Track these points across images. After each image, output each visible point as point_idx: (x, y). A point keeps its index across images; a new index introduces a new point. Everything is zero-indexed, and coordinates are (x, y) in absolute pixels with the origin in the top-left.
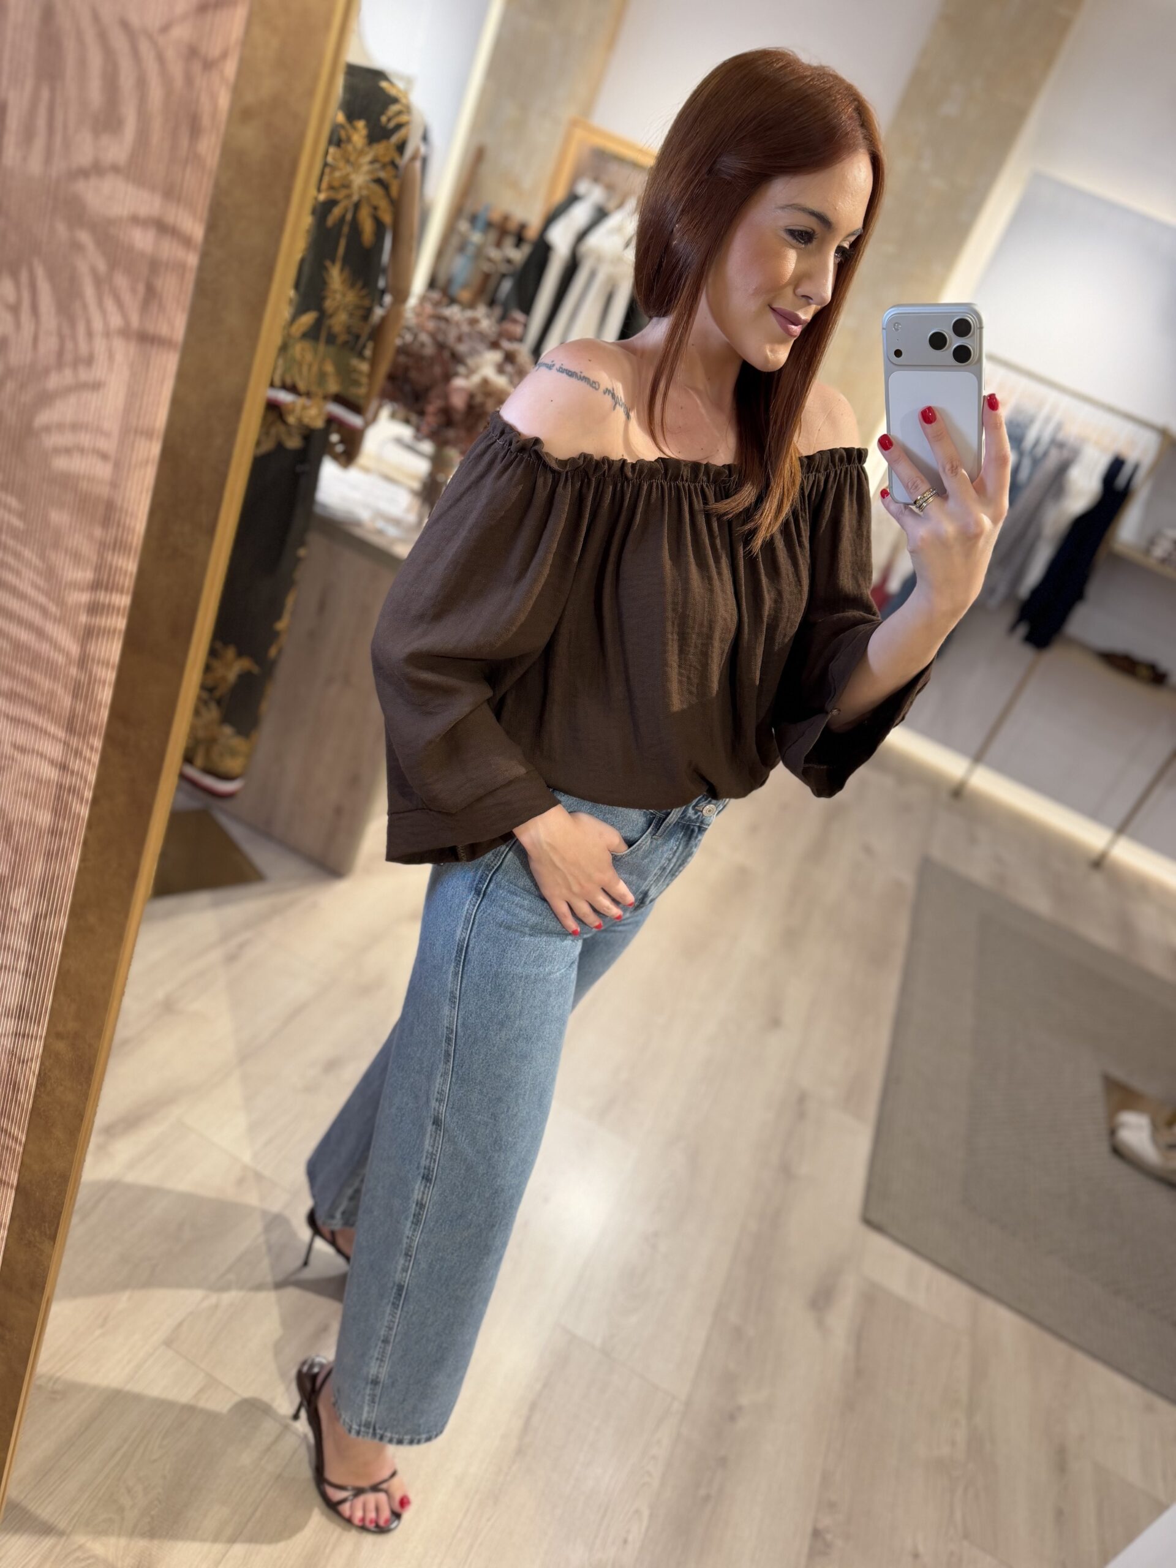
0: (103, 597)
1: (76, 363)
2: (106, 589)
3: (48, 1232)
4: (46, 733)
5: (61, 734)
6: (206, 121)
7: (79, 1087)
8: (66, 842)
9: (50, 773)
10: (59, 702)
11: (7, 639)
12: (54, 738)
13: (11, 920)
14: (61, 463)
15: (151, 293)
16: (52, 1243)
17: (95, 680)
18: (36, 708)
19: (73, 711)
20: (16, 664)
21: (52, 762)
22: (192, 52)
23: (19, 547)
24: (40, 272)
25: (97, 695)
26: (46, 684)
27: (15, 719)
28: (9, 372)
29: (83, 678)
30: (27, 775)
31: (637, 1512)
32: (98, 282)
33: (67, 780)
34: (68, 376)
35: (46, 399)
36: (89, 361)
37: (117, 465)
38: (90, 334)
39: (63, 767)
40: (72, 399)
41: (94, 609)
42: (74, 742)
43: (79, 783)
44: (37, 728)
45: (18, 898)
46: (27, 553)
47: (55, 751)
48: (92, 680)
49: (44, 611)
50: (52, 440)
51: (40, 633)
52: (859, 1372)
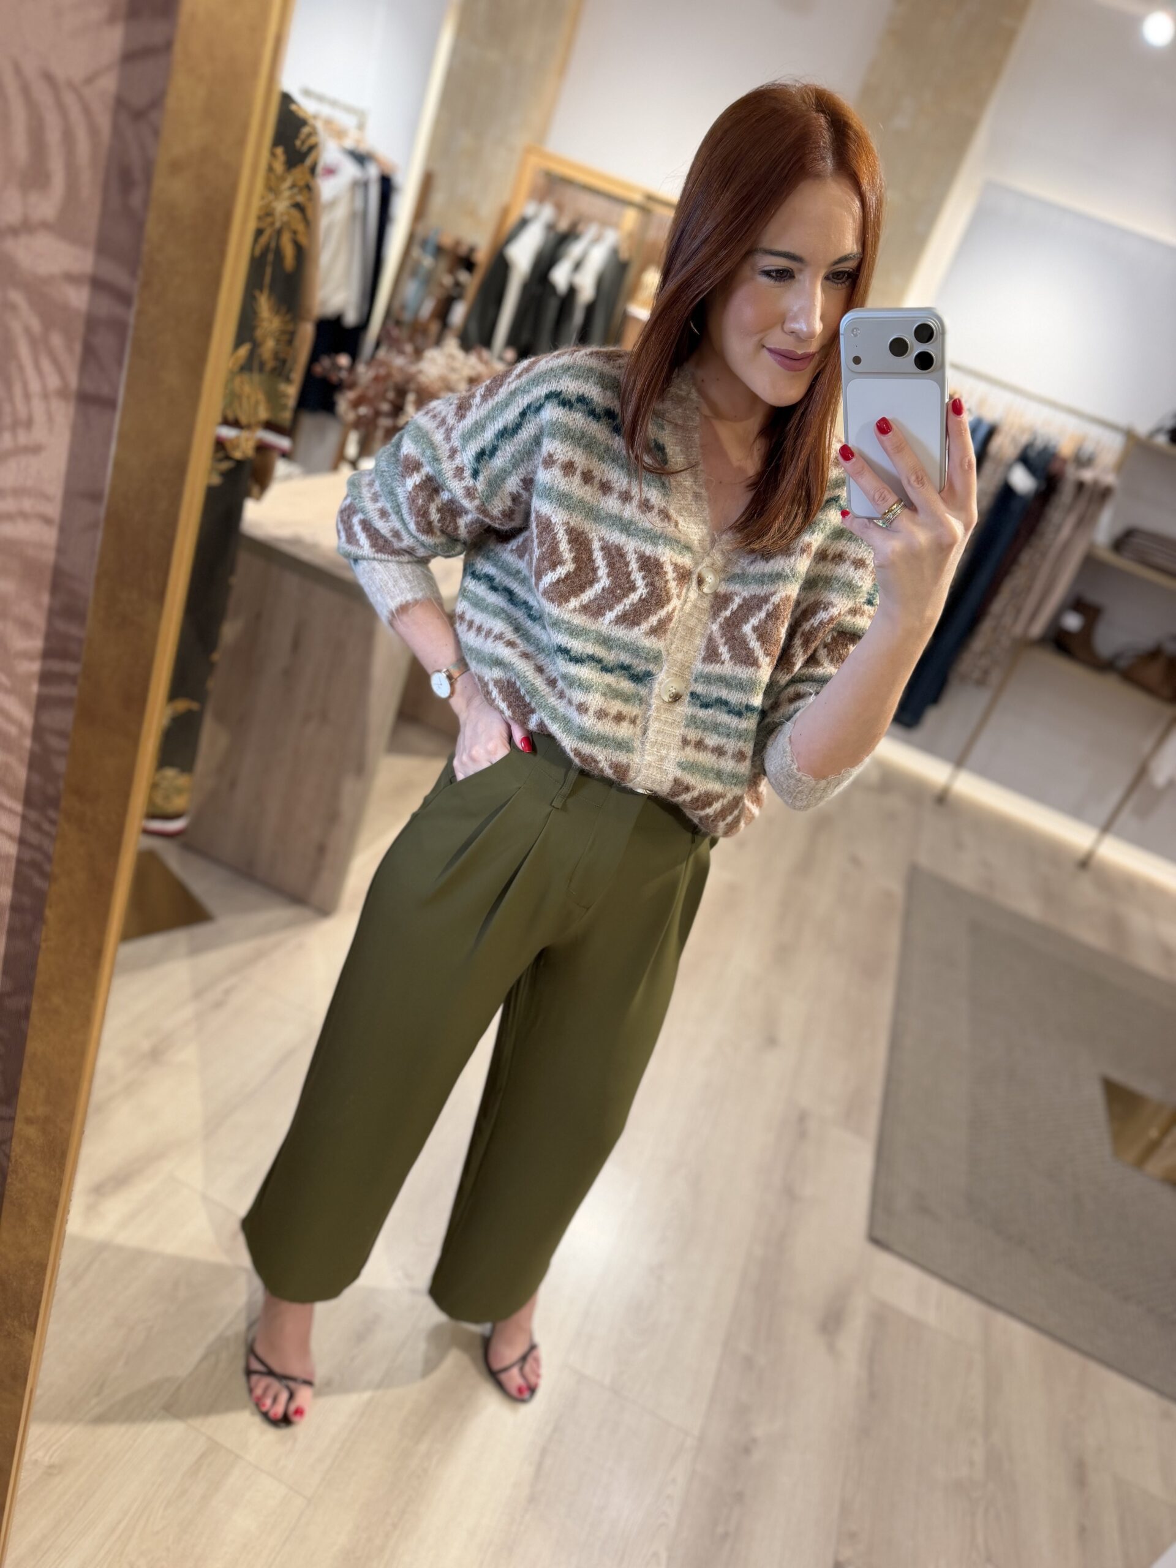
1: (15, 426)
5: (18, 807)
9: (8, 848)
10: (14, 774)
12: (11, 811)
21: (10, 837)
22: (121, 103)
31: (655, 1554)
32: (34, 343)
34: (7, 440)
36: (29, 424)
37: (62, 530)
38: (27, 396)
40: (12, 464)
52: (873, 1396)
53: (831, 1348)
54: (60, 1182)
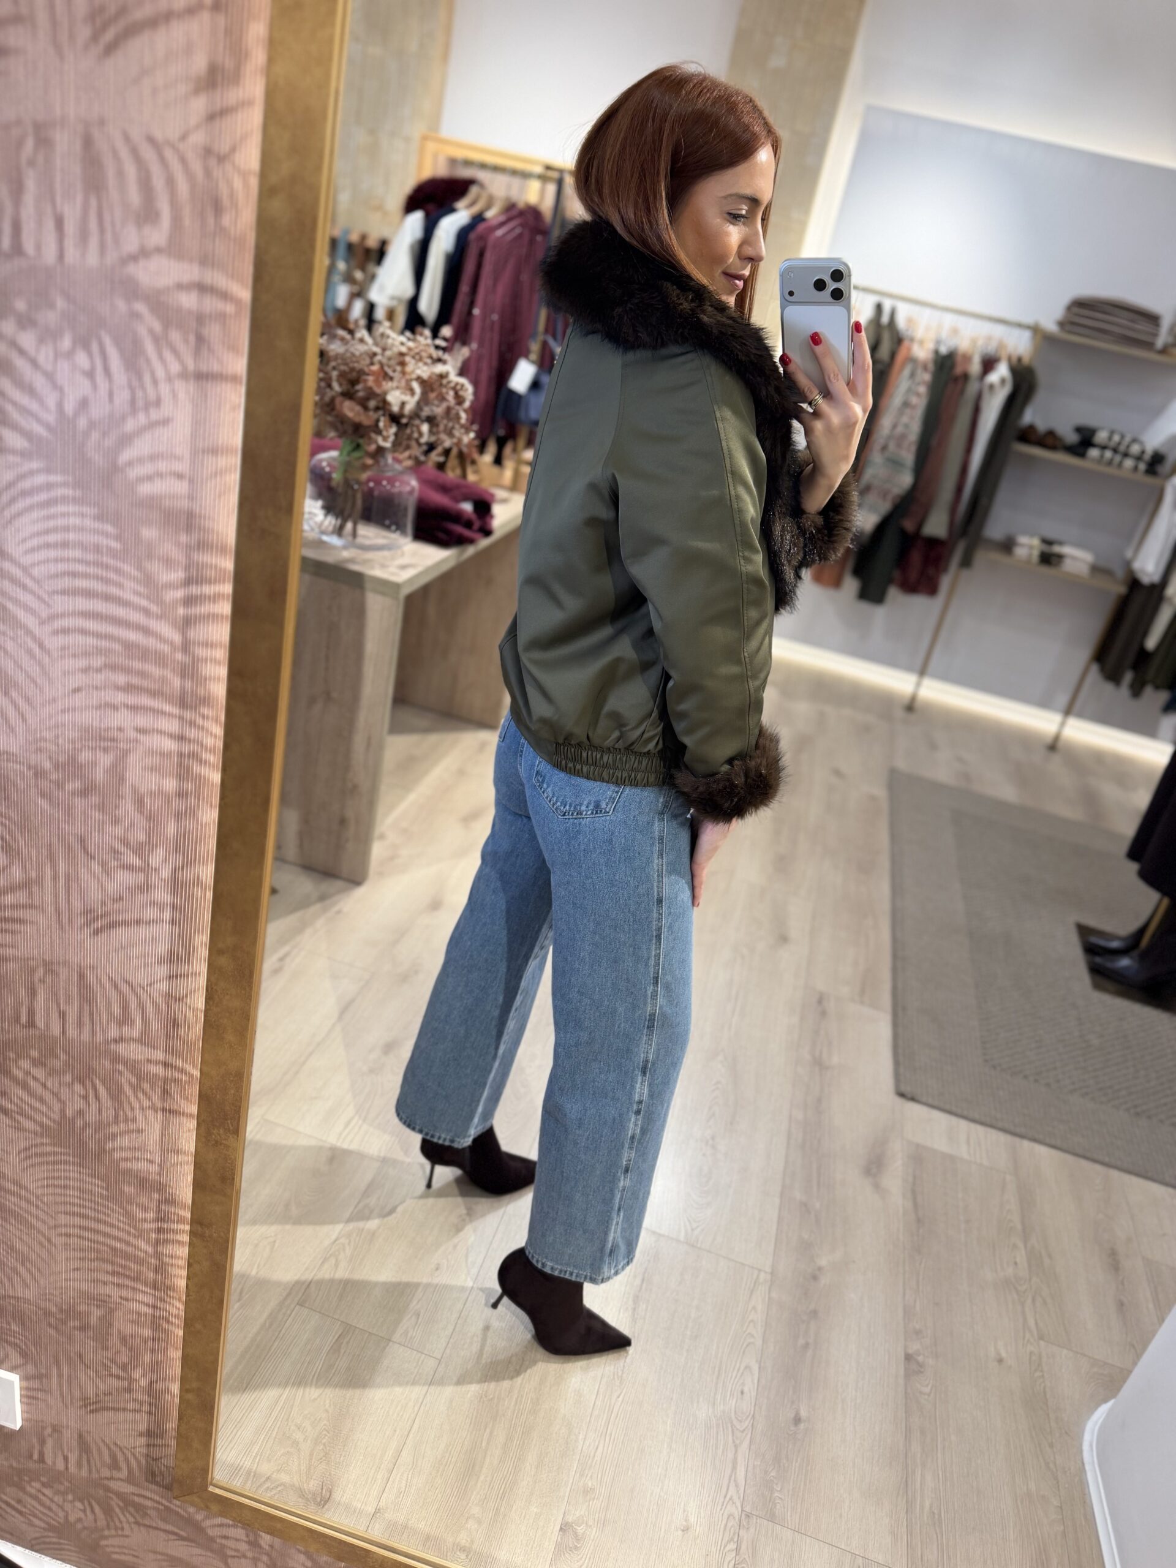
0: (195, 590)
1: (147, 406)
2: (197, 583)
3: (231, 1128)
4: (162, 713)
5: (175, 710)
6: (226, 201)
7: (243, 992)
8: (192, 801)
9: (171, 745)
10: (170, 684)
11: (119, 641)
12: (170, 715)
13: (154, 879)
14: (145, 489)
15: (200, 340)
16: (236, 1137)
17: (198, 659)
18: (151, 694)
19: (183, 689)
20: (129, 658)
21: (171, 736)
22: (208, 152)
23: (119, 564)
24: (108, 341)
25: (202, 671)
26: (157, 671)
27: (134, 707)
28: (92, 425)
29: (187, 659)
30: (151, 752)
31: (747, 1367)
32: (156, 340)
33: (186, 748)
34: (142, 418)
35: (126, 440)
36: (158, 403)
37: (191, 481)
38: (155, 382)
39: (181, 738)
40: (148, 436)
41: (189, 601)
42: (188, 715)
43: (196, 748)
44: (154, 710)
45: (156, 858)
46: (126, 568)
47: (172, 726)
48: (195, 660)
49: (147, 612)
50: (134, 473)
51: (146, 631)
52: (919, 1221)
53: (877, 1186)
54: (249, 997)
